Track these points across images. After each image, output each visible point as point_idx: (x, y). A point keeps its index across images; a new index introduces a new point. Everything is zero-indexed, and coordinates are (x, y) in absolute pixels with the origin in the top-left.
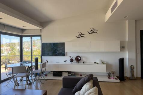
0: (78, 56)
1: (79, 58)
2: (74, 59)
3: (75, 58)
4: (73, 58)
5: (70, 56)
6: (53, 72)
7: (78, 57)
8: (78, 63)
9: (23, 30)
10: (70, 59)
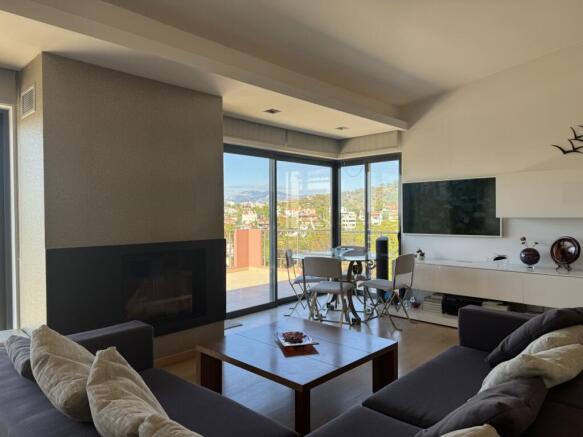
0: (564, 240)
1: (572, 250)
2: (544, 250)
3: (548, 250)
4: (536, 248)
5: (524, 239)
6: (441, 298)
7: (568, 244)
8: (563, 271)
9: (340, 143)
10: (524, 251)
